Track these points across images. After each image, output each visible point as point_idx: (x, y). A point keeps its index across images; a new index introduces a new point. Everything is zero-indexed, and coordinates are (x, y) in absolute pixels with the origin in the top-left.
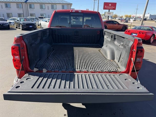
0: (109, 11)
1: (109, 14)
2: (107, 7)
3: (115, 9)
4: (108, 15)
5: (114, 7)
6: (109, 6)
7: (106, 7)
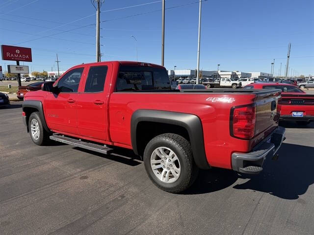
0: (18, 64)
1: (20, 70)
2: (12, 55)
3: (30, 60)
4: (18, 72)
5: (27, 57)
6: (16, 54)
7: (10, 55)
